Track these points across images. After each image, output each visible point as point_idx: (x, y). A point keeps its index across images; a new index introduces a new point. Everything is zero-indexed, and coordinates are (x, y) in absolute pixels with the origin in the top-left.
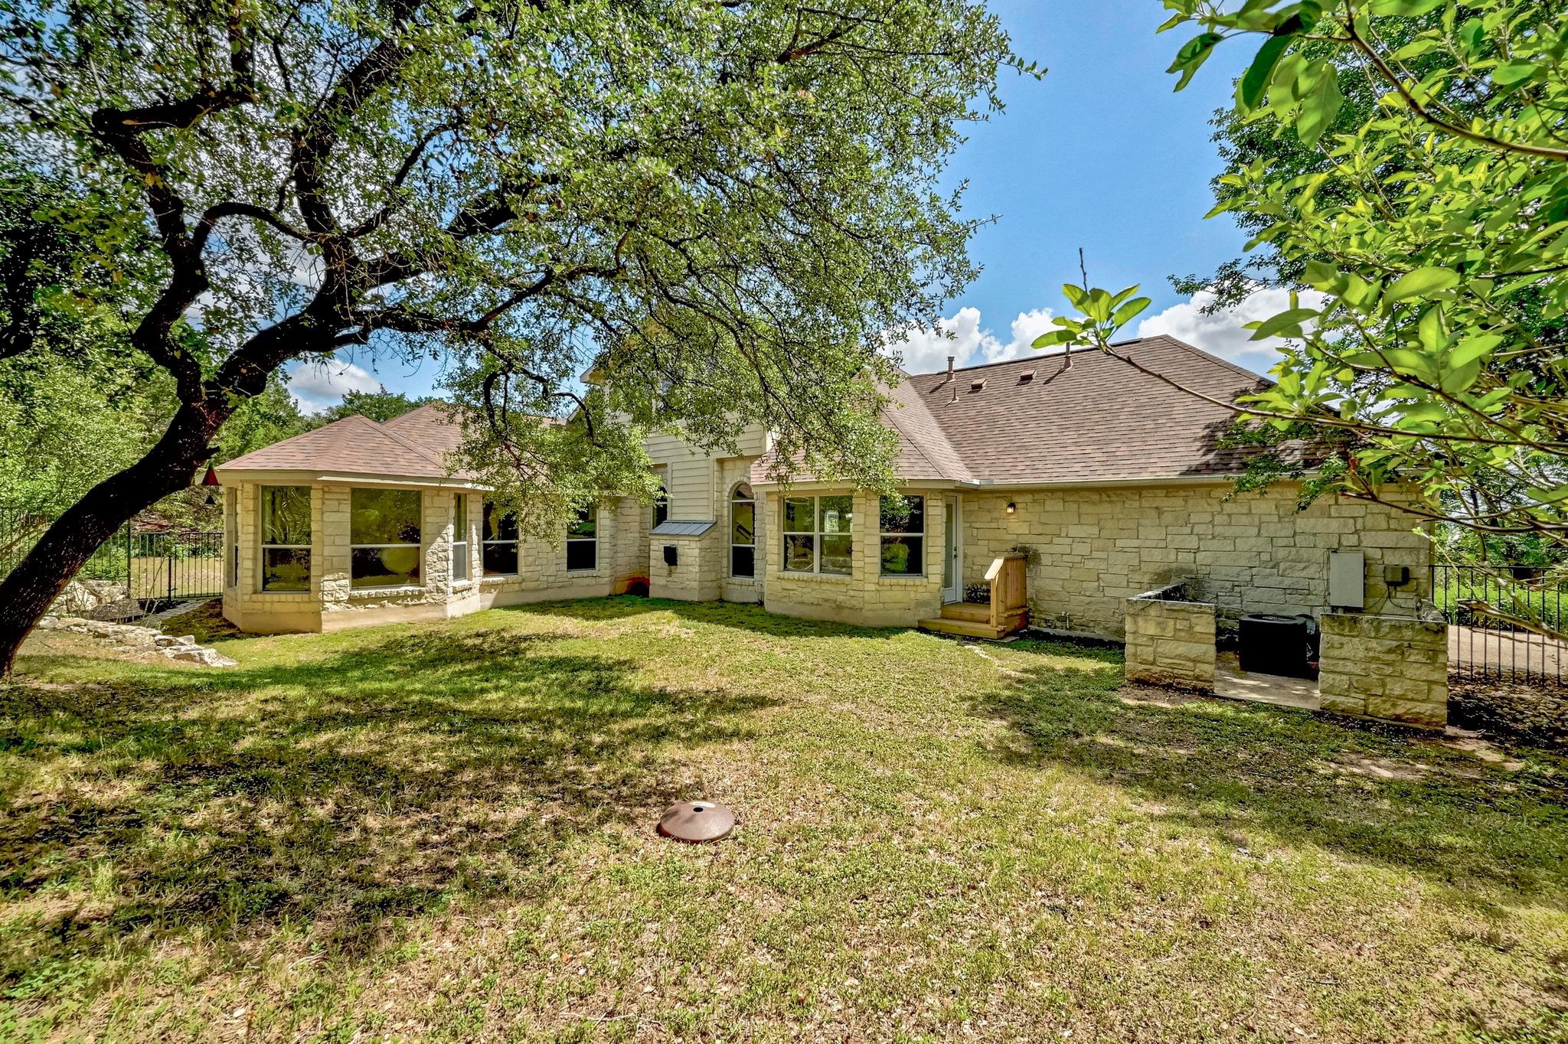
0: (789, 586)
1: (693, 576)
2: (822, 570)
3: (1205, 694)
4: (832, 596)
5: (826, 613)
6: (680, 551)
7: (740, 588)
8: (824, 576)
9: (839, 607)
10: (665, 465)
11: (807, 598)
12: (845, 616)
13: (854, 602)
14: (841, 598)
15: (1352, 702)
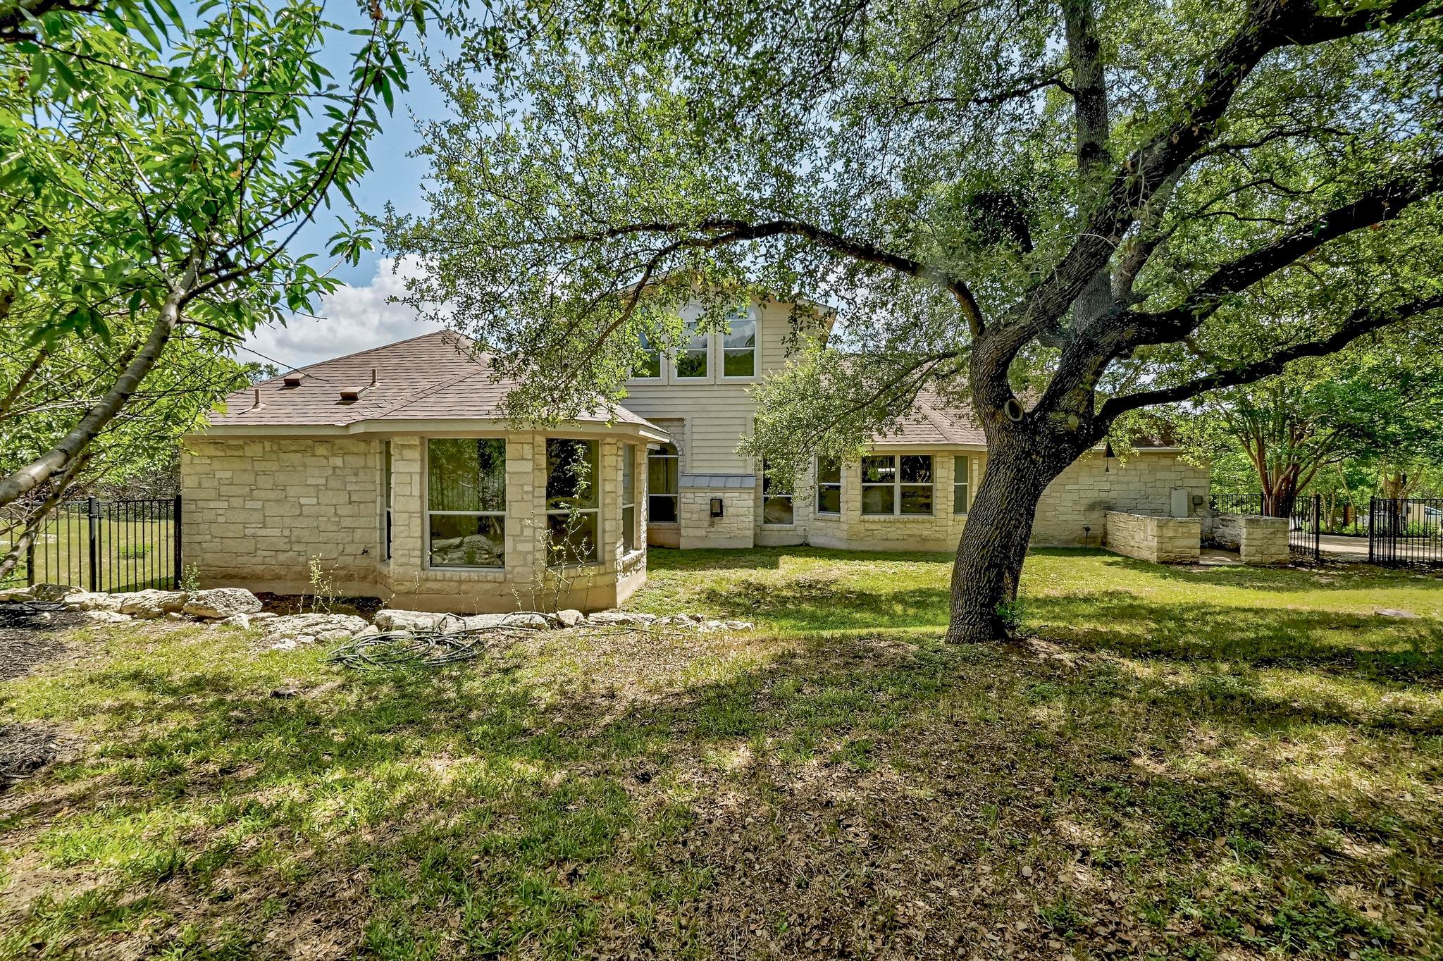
0: (869, 526)
1: (746, 525)
2: (903, 511)
3: (1197, 564)
4: (917, 532)
5: (912, 546)
6: (726, 502)
7: (777, 533)
8: (906, 517)
9: (925, 540)
10: (682, 419)
11: (893, 535)
12: (931, 546)
13: (938, 535)
14: (925, 533)
15: (1256, 559)
